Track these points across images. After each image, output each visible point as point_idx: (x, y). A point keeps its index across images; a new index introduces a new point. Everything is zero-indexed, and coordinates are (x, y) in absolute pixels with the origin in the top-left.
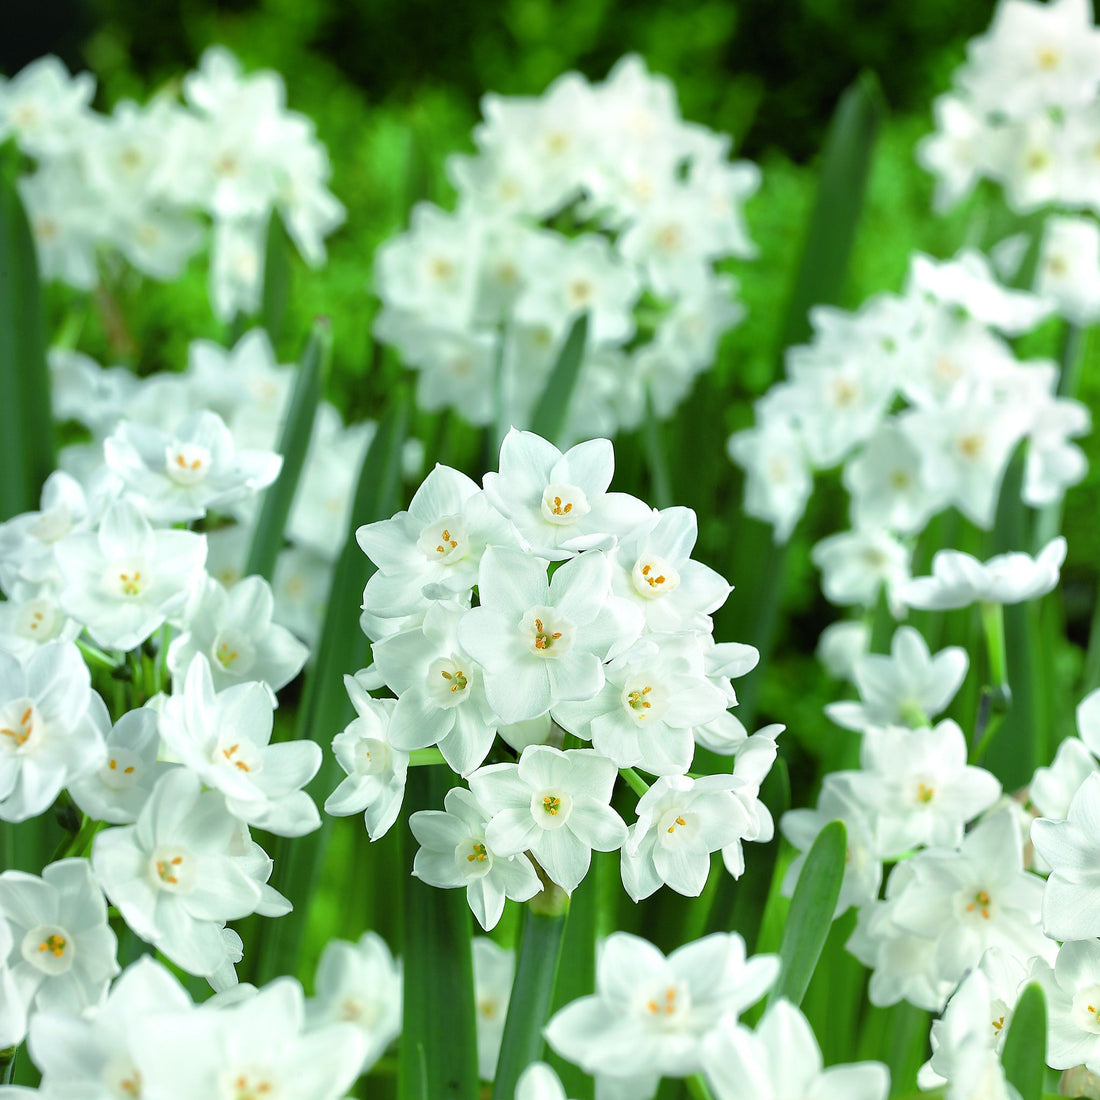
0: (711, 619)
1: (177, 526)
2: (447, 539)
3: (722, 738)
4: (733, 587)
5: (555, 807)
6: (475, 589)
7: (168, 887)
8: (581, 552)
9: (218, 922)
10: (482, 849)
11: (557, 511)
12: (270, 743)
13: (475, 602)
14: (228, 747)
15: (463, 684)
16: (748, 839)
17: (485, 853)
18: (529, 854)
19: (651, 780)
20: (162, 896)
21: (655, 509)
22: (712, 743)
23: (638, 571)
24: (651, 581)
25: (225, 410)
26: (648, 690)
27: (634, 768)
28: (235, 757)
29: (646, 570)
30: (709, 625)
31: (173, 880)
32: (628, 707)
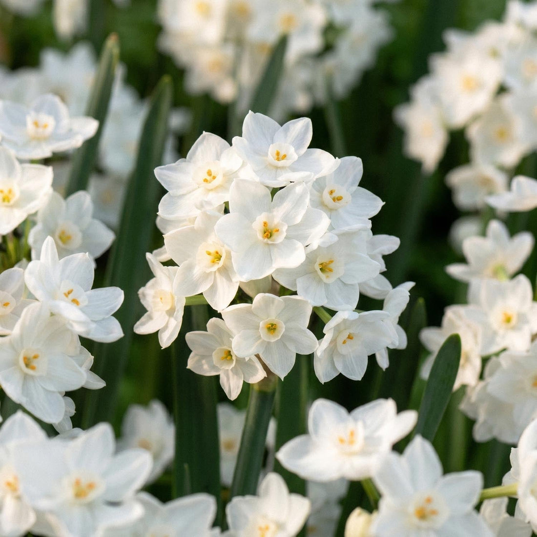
0: (370, 221)
1: (33, 162)
2: (210, 175)
3: (378, 290)
4: (384, 203)
5: (275, 329)
6: (227, 203)
7: (30, 372)
8: (291, 182)
9: (60, 393)
10: (229, 353)
11: (278, 159)
12: (93, 288)
13: (226, 211)
14: (66, 291)
15: (219, 258)
16: (391, 347)
17: (231, 356)
18: (258, 356)
19: (332, 313)
20: (26, 377)
21: (337, 158)
22: (371, 293)
23: (326, 193)
24: (334, 200)
25: (61, 94)
26: (332, 262)
27: (323, 307)
28: (71, 296)
29: (331, 192)
30: (369, 225)
31: (33, 368)
32: (319, 272)
